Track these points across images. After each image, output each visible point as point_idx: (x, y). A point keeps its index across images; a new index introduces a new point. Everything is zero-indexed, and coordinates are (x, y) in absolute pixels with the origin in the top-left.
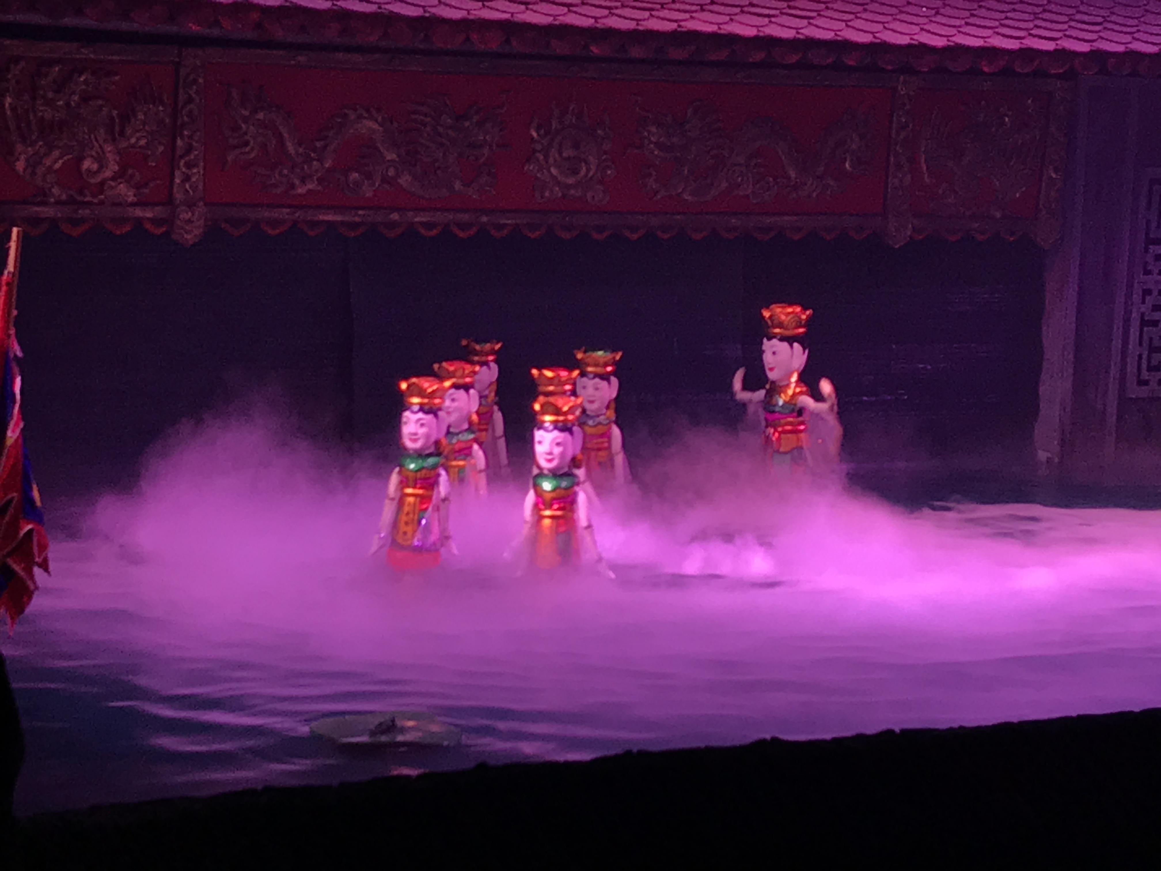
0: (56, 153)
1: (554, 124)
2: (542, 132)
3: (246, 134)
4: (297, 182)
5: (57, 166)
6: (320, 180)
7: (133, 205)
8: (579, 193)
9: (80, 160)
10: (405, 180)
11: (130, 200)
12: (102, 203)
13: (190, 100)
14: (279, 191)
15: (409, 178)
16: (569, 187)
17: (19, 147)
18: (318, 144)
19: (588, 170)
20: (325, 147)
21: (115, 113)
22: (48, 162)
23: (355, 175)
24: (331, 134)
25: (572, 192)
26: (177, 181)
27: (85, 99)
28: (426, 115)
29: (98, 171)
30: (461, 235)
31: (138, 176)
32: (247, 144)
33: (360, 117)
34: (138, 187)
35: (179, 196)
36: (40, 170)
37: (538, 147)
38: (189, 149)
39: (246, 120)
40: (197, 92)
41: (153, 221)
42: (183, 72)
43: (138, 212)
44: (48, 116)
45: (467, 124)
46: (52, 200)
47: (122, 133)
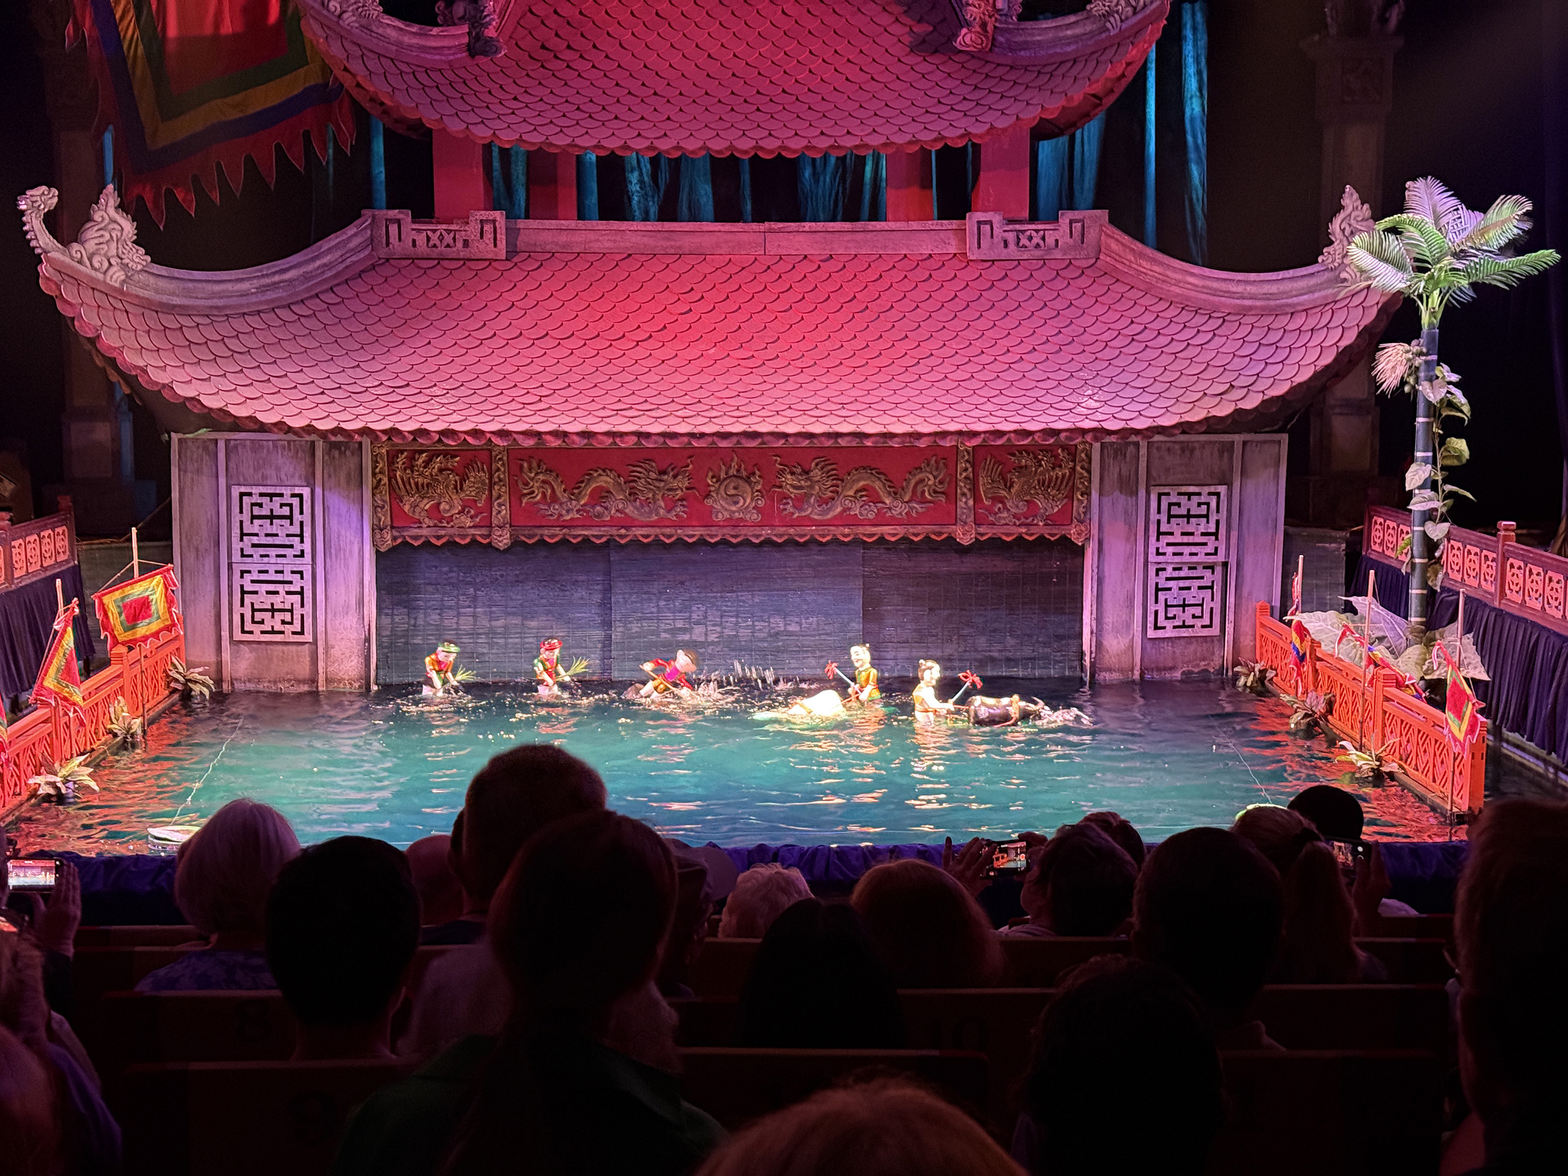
0: (426, 501)
1: (723, 475)
2: (714, 480)
3: (532, 487)
4: (564, 512)
5: (426, 508)
6: (578, 511)
7: (470, 527)
8: (741, 515)
9: (439, 504)
10: (630, 510)
11: (468, 525)
12: (452, 527)
13: (498, 470)
14: (552, 518)
15: (631, 508)
16: (735, 512)
17: (406, 498)
18: (576, 491)
19: (745, 503)
20: (580, 493)
21: (457, 478)
22: (422, 505)
23: (598, 508)
24: (583, 485)
25: (737, 514)
26: (494, 513)
27: (441, 470)
28: (640, 473)
29: (449, 511)
30: (667, 541)
31: (472, 512)
32: (533, 492)
33: (600, 475)
34: (471, 517)
35: (495, 522)
36: (418, 510)
37: (712, 489)
38: (499, 497)
39: (532, 479)
40: (503, 465)
41: (481, 536)
42: (494, 453)
43: (472, 531)
44: (420, 480)
45: (665, 477)
46: (424, 526)
47: (461, 488)
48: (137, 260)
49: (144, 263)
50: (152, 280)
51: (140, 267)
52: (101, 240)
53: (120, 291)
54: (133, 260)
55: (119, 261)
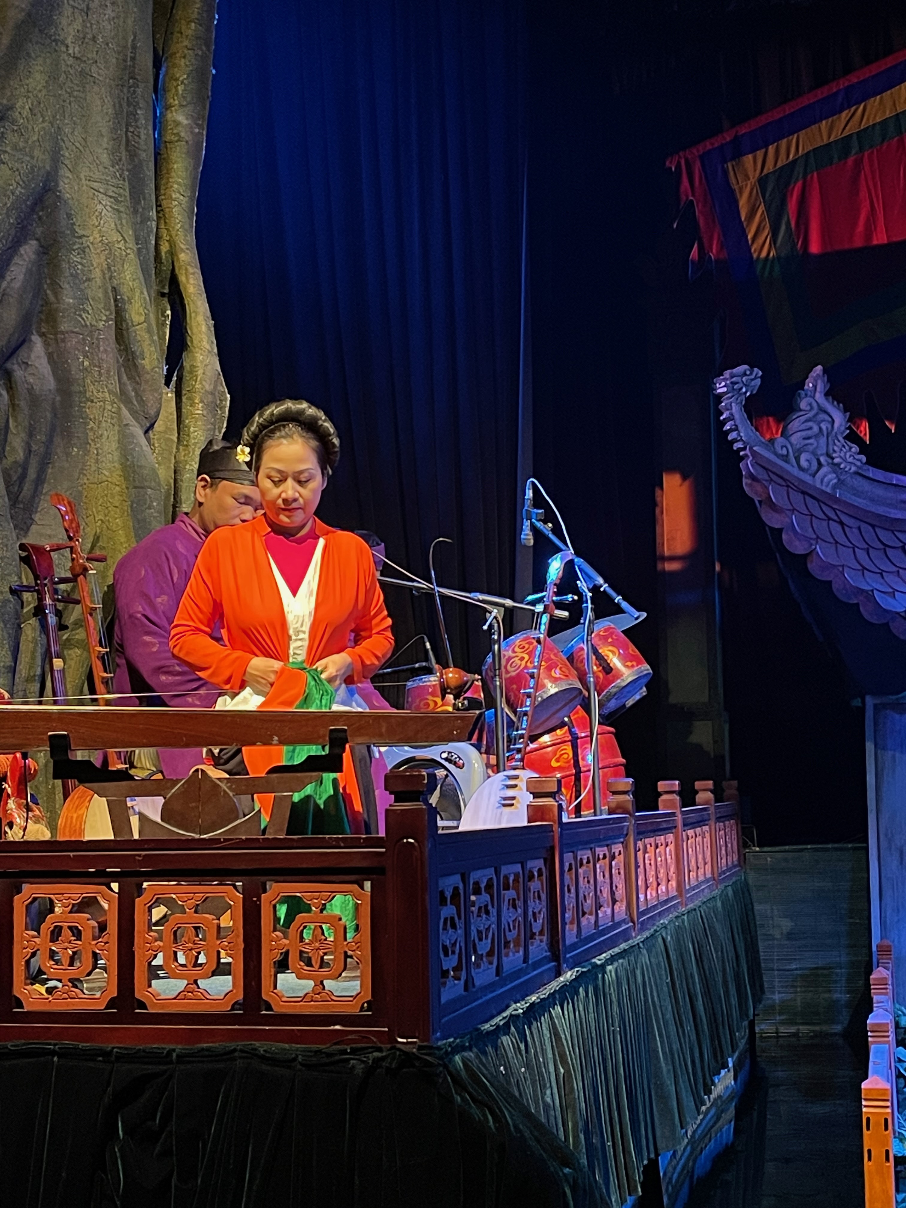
48: (851, 460)
49: (859, 463)
50: (866, 486)
51: (854, 469)
52: (809, 433)
53: (832, 497)
54: (845, 460)
55: (830, 461)
